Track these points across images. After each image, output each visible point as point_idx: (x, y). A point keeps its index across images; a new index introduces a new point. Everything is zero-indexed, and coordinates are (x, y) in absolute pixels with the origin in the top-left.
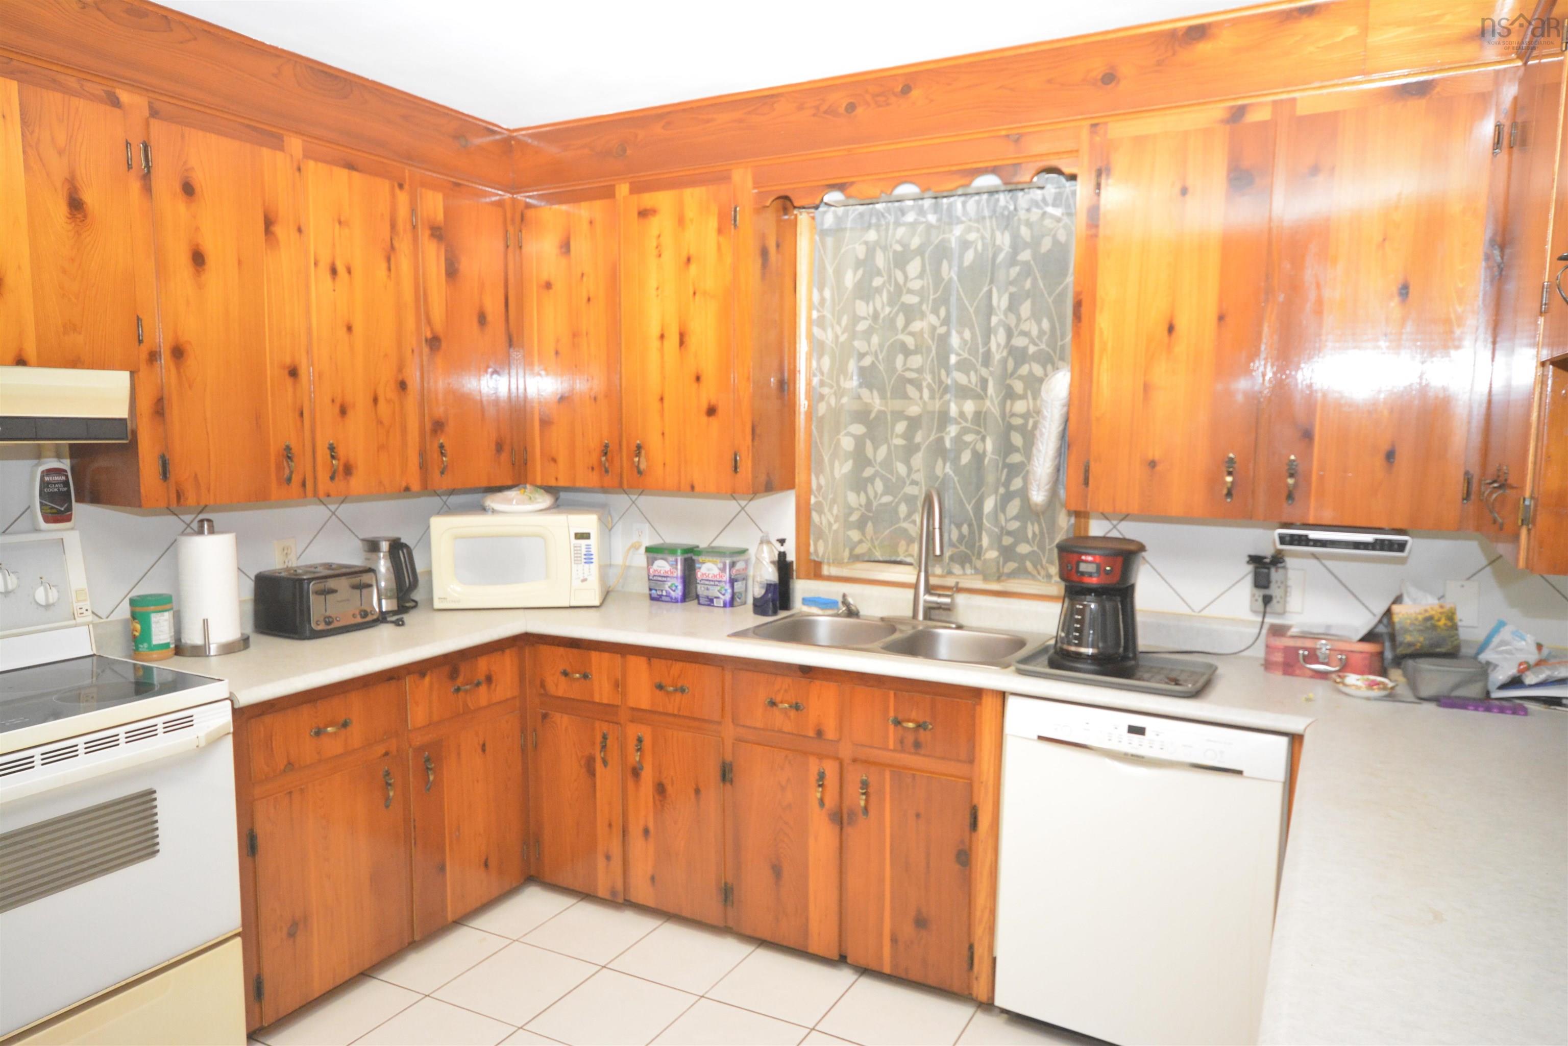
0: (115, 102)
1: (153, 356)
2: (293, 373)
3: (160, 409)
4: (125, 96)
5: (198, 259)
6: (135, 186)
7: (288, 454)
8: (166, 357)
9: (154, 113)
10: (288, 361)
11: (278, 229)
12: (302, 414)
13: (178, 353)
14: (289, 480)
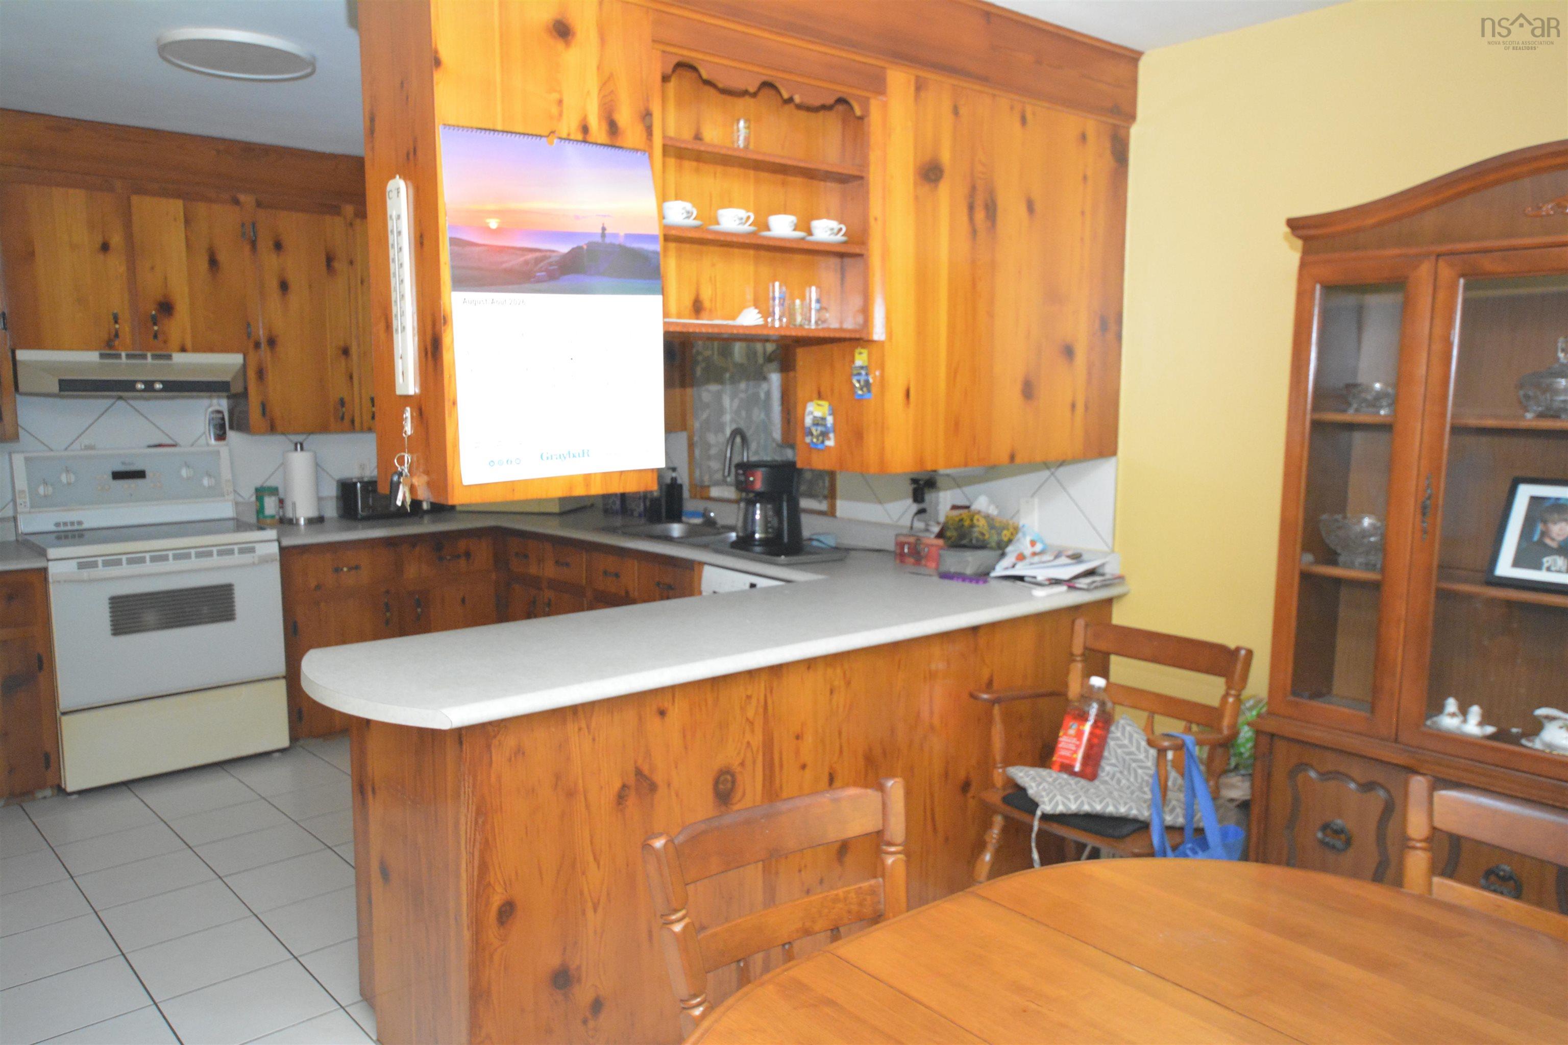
0: (236, 202)
1: (257, 345)
2: (346, 352)
3: (261, 374)
4: (242, 197)
5: (284, 286)
6: (247, 248)
7: (342, 403)
8: (264, 345)
9: (259, 204)
10: (341, 344)
11: (336, 265)
12: (351, 377)
13: (272, 342)
14: (342, 418)
